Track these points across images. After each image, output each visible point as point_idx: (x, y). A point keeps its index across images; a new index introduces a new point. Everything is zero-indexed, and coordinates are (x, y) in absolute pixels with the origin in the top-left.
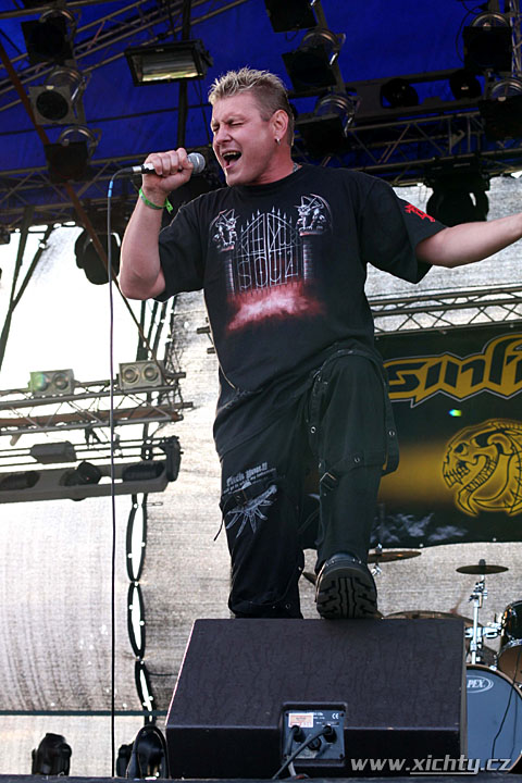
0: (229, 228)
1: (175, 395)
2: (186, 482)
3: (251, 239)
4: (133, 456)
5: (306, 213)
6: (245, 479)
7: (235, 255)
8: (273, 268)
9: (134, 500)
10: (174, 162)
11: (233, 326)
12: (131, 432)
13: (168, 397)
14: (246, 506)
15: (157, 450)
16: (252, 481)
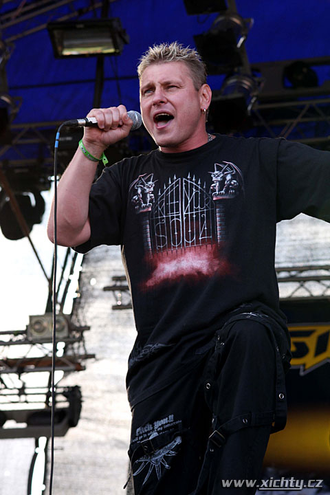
0: (148, 190)
1: (79, 347)
2: (87, 430)
3: (167, 202)
4: (37, 403)
5: (219, 179)
6: (153, 429)
7: (153, 216)
8: (187, 230)
9: (37, 445)
10: (116, 118)
11: (150, 283)
12: (37, 380)
13: (73, 348)
14: (152, 455)
15: (60, 398)
16: (159, 432)
